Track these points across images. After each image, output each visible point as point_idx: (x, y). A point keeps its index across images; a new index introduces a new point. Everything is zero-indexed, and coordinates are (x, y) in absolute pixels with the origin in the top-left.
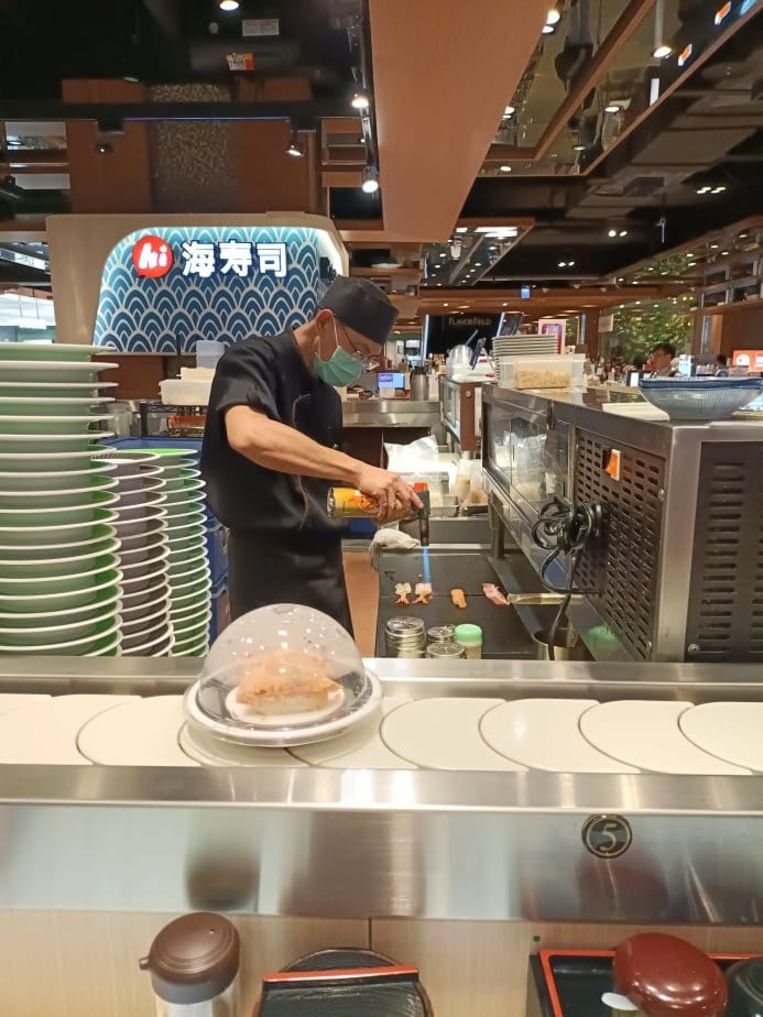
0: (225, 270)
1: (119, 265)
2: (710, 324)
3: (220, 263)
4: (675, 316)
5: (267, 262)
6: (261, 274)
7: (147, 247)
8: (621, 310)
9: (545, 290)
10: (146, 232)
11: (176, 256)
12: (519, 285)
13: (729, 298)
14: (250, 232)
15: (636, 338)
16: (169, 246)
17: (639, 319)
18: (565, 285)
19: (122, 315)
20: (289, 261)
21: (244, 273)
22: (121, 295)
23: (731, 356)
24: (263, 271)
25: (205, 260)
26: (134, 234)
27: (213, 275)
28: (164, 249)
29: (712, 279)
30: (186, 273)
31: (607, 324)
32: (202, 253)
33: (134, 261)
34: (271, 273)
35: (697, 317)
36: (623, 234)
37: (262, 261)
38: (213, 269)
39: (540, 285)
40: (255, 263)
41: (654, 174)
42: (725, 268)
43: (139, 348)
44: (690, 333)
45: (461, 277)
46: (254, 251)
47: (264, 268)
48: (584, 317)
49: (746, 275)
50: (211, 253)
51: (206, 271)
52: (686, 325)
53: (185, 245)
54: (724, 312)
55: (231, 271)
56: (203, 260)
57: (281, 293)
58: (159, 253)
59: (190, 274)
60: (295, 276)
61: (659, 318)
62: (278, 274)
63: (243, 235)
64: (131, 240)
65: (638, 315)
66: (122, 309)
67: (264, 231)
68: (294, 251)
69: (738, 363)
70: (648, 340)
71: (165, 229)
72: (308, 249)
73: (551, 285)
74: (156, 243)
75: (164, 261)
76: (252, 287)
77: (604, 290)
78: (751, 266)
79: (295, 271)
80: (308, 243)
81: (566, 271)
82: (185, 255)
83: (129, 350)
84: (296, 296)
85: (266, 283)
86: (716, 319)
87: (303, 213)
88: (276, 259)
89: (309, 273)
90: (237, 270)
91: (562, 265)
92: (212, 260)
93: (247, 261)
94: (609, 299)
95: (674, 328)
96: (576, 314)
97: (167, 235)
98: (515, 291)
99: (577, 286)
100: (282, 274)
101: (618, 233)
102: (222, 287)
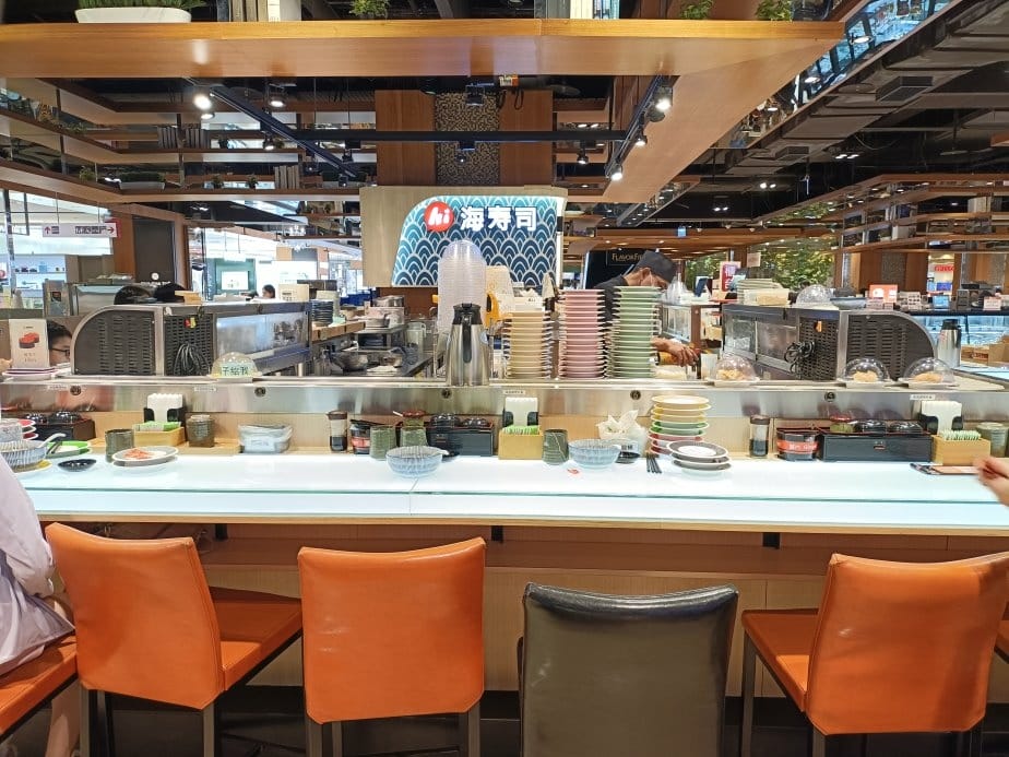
0: (491, 226)
1: (413, 222)
2: (849, 263)
3: (488, 221)
4: (817, 253)
5: (523, 221)
6: (516, 229)
7: (435, 210)
8: (766, 247)
9: (699, 230)
10: (435, 199)
11: (457, 217)
12: (676, 226)
13: (865, 239)
14: (510, 199)
15: (781, 272)
16: (451, 209)
17: (784, 255)
18: (716, 225)
19: (414, 259)
20: (538, 220)
21: (505, 228)
22: (414, 244)
23: (868, 290)
24: (519, 227)
25: (476, 219)
26: (425, 202)
27: (482, 230)
28: (447, 211)
29: (849, 223)
30: (462, 228)
31: (754, 259)
32: (475, 214)
33: (425, 219)
34: (524, 229)
35: (838, 255)
36: (773, 186)
37: (519, 219)
38: (482, 226)
39: (695, 225)
40: (514, 221)
41: (801, 145)
42: (861, 212)
43: (425, 283)
44: (831, 268)
45: (629, 219)
46: (513, 213)
47: (519, 225)
48: (732, 253)
49: (880, 220)
50: (482, 215)
51: (478, 227)
52: (827, 261)
53: (463, 209)
54: (862, 251)
55: (496, 228)
56: (475, 220)
57: (531, 243)
58: (444, 214)
59: (466, 230)
60: (541, 231)
61: (802, 254)
62: (529, 229)
63: (505, 201)
64: (423, 205)
65: (783, 251)
66: (414, 254)
67: (520, 198)
68: (542, 213)
69: (874, 295)
70: (793, 274)
71: (448, 197)
72: (551, 211)
73: (705, 225)
74: (441, 206)
75: (447, 220)
76: (509, 238)
77: (752, 230)
78: (883, 212)
79: (541, 227)
80: (551, 207)
81: (722, 214)
82: (462, 215)
83: (418, 283)
84: (541, 244)
85: (520, 235)
86: (855, 257)
87: (549, 187)
88: (529, 219)
89: (551, 228)
90: (500, 226)
91: (717, 209)
92: (482, 220)
93: (507, 218)
94: (755, 237)
95: (816, 263)
96: (725, 250)
97: (449, 201)
98: (672, 231)
99: (728, 227)
100: (533, 229)
101: (768, 185)
102: (488, 238)
